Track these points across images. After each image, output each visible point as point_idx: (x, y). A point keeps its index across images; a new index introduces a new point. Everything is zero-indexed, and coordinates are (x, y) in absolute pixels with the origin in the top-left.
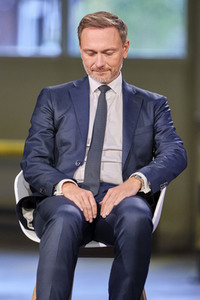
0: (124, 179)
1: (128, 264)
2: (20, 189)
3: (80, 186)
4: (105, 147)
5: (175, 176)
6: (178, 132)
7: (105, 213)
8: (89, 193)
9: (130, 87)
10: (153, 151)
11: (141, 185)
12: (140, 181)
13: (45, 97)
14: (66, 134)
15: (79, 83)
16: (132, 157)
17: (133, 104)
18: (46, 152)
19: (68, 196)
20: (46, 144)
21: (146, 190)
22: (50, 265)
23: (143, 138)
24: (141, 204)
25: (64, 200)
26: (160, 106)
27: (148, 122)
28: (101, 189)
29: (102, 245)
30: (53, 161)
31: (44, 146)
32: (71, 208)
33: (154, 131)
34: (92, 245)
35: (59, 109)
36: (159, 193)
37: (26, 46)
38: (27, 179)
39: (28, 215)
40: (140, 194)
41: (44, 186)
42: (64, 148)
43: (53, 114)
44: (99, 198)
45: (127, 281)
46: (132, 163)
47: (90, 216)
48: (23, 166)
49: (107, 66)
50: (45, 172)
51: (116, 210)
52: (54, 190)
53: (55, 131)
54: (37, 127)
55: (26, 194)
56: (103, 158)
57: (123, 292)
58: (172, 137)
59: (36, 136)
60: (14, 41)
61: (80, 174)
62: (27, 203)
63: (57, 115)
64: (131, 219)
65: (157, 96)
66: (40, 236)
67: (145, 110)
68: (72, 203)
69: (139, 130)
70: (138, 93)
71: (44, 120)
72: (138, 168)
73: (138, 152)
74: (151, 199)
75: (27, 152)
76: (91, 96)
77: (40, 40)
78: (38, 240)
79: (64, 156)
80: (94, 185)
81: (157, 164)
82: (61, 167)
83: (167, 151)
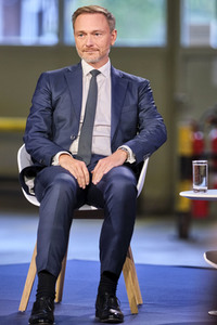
0: (113, 151)
1: (116, 225)
2: (22, 160)
3: (74, 157)
4: (96, 123)
5: (157, 148)
6: (159, 111)
7: (96, 180)
8: (83, 163)
9: (117, 72)
10: (137, 127)
11: (127, 156)
12: (126, 153)
13: (44, 80)
14: (62, 112)
15: (74, 68)
16: (120, 132)
17: (120, 86)
18: (45, 128)
19: (64, 166)
20: (45, 121)
21: (132, 161)
22: (49, 226)
23: (129, 116)
24: (127, 172)
25: (61, 169)
26: (143, 88)
27: (133, 102)
28: (93, 160)
29: (94, 208)
30: (51, 135)
31: (43, 122)
32: (67, 177)
33: (139, 110)
34: (85, 208)
35: (56, 91)
36: (143, 163)
37: (28, 37)
38: (29, 152)
39: (30, 183)
40: (126, 164)
41: (44, 158)
42: (60, 124)
43: (51, 95)
44: (91, 167)
45: (115, 239)
46: (120, 137)
47: (83, 184)
48: (25, 140)
49: (95, 46)
50: (44, 145)
51: (105, 178)
52: (52, 161)
53: (53, 109)
54: (37, 107)
55: (28, 164)
56: (94, 133)
57: (111, 249)
58: (154, 115)
59: (36, 114)
60: (18, 32)
61: (75, 147)
62: (28, 172)
63: (55, 96)
64: (119, 186)
65: (140, 79)
66: (40, 201)
67: (131, 92)
68: (68, 172)
69: (126, 109)
70: (124, 76)
71: (43, 100)
72: (124, 142)
73: (125, 127)
74: (136, 168)
75: (28, 128)
76: (84, 79)
77: (40, 32)
78: (38, 204)
79: (61, 131)
80: (86, 157)
81: (141, 138)
82: (58, 141)
83: (149, 127)
